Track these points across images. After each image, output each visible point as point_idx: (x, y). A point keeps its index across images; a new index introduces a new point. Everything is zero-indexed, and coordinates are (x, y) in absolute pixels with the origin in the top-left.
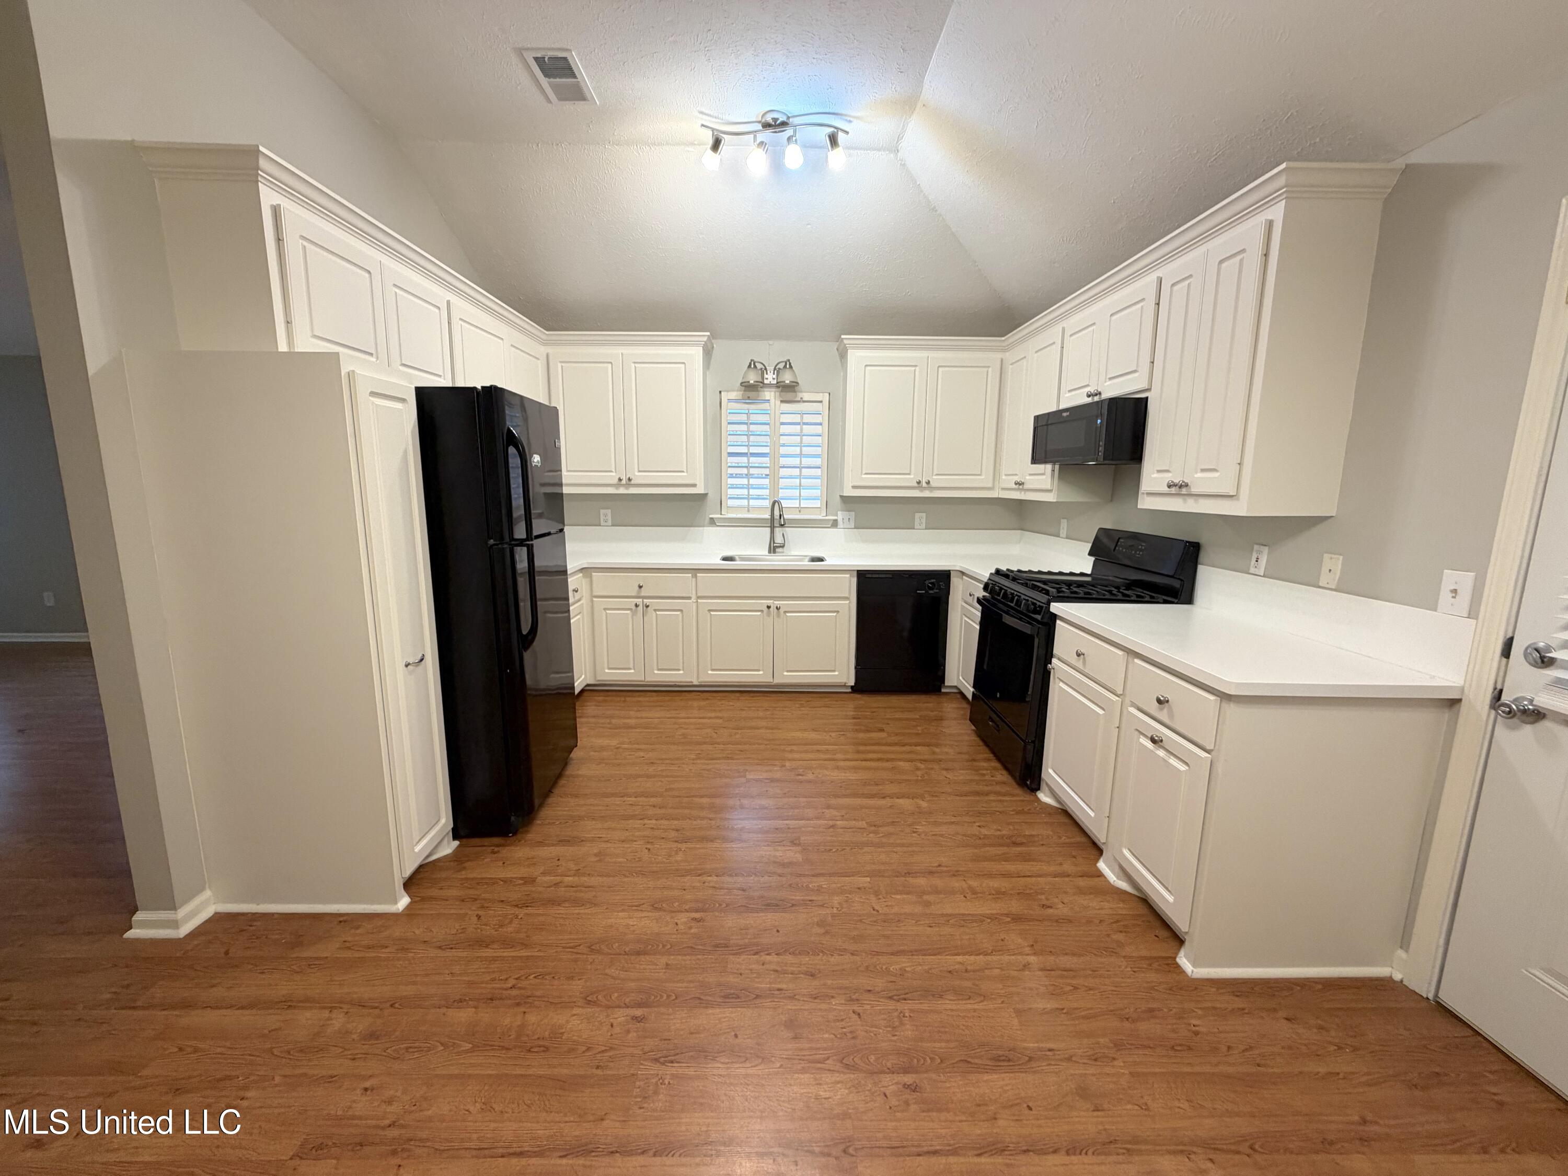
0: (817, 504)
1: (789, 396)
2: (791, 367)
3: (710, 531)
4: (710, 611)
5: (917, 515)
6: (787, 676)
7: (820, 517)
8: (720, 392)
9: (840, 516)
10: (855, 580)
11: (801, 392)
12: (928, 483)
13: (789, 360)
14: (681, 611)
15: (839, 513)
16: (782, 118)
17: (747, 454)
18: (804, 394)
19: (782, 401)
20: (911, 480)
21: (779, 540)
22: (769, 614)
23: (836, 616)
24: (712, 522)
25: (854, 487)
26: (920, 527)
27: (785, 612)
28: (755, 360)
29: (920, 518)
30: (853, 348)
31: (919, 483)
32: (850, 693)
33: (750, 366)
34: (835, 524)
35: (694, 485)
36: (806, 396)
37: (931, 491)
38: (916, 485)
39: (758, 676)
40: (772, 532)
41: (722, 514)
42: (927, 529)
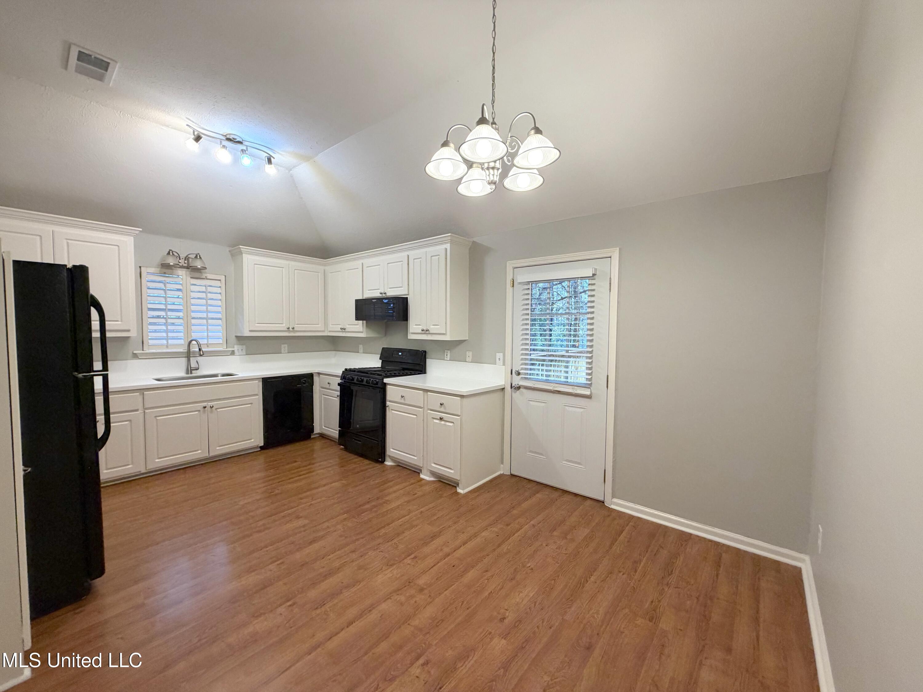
0: (220, 341)
1: (197, 275)
2: (200, 258)
3: (136, 362)
4: (156, 417)
5: (283, 346)
6: (218, 450)
7: (221, 349)
8: (140, 267)
9: (236, 348)
10: (261, 384)
11: (206, 273)
12: (293, 328)
13: (199, 254)
14: (130, 421)
15: (236, 346)
17: (165, 309)
18: (208, 275)
19: (191, 278)
20: (284, 327)
21: (193, 365)
22: (204, 412)
23: (251, 406)
24: (135, 356)
25: (251, 331)
26: (285, 352)
27: (216, 409)
28: (173, 250)
29: (285, 347)
30: (246, 253)
31: (289, 328)
32: (260, 451)
33: (169, 253)
34: (233, 353)
35: (128, 331)
36: (209, 276)
37: (294, 333)
38: (287, 330)
39: (199, 454)
40: (189, 361)
41: (143, 350)
42: (288, 353)
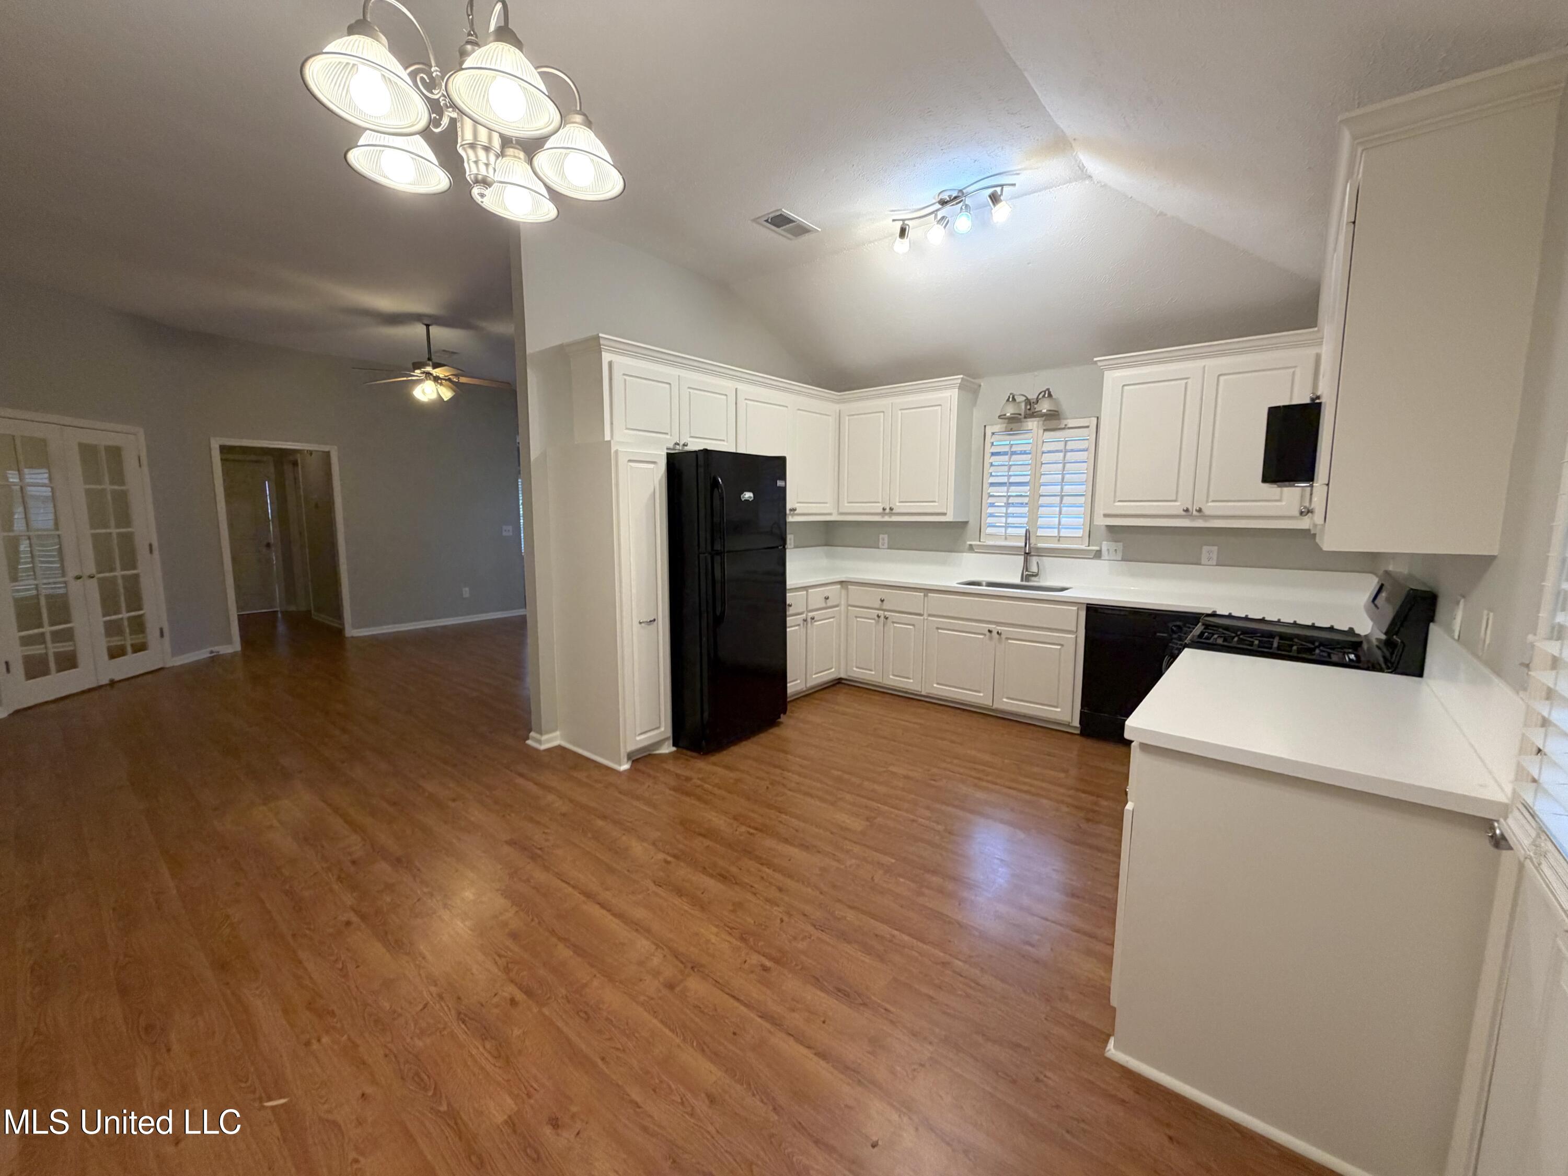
0: (1079, 533)
1: (1053, 424)
2: (1050, 395)
3: (968, 557)
4: (938, 628)
5: (1205, 548)
6: (1006, 703)
7: (1083, 547)
8: (985, 426)
9: (1105, 546)
10: (1083, 614)
11: (1067, 419)
12: (1200, 510)
13: (1048, 389)
14: (913, 625)
15: (1105, 543)
16: (955, 194)
17: (1006, 483)
18: (1069, 421)
19: (1045, 430)
20: (1176, 507)
21: (1034, 569)
22: (991, 638)
23: (1060, 649)
24: (971, 548)
25: (1106, 516)
26: (1210, 563)
27: (1007, 639)
28: (1015, 393)
29: (1209, 552)
30: (1110, 369)
31: (1187, 510)
32: (1078, 734)
33: (1008, 400)
34: (1098, 555)
35: (945, 514)
36: (1071, 423)
37: (1206, 521)
38: (1184, 513)
39: (979, 697)
40: (1026, 561)
41: (980, 541)
42: (1216, 565)
